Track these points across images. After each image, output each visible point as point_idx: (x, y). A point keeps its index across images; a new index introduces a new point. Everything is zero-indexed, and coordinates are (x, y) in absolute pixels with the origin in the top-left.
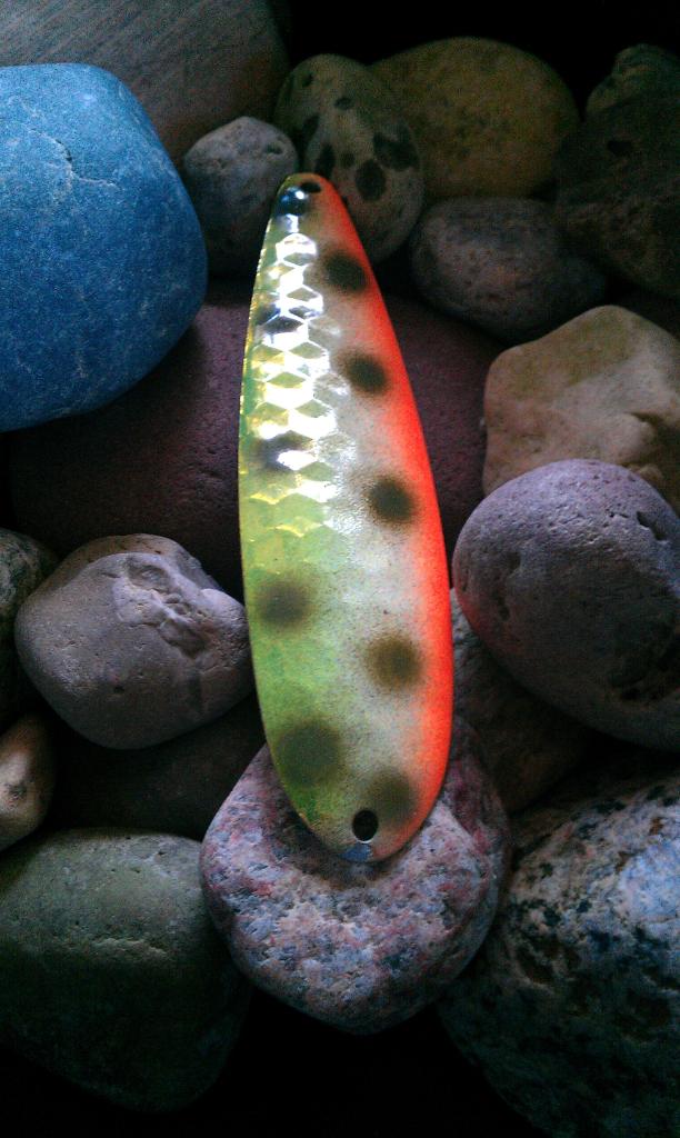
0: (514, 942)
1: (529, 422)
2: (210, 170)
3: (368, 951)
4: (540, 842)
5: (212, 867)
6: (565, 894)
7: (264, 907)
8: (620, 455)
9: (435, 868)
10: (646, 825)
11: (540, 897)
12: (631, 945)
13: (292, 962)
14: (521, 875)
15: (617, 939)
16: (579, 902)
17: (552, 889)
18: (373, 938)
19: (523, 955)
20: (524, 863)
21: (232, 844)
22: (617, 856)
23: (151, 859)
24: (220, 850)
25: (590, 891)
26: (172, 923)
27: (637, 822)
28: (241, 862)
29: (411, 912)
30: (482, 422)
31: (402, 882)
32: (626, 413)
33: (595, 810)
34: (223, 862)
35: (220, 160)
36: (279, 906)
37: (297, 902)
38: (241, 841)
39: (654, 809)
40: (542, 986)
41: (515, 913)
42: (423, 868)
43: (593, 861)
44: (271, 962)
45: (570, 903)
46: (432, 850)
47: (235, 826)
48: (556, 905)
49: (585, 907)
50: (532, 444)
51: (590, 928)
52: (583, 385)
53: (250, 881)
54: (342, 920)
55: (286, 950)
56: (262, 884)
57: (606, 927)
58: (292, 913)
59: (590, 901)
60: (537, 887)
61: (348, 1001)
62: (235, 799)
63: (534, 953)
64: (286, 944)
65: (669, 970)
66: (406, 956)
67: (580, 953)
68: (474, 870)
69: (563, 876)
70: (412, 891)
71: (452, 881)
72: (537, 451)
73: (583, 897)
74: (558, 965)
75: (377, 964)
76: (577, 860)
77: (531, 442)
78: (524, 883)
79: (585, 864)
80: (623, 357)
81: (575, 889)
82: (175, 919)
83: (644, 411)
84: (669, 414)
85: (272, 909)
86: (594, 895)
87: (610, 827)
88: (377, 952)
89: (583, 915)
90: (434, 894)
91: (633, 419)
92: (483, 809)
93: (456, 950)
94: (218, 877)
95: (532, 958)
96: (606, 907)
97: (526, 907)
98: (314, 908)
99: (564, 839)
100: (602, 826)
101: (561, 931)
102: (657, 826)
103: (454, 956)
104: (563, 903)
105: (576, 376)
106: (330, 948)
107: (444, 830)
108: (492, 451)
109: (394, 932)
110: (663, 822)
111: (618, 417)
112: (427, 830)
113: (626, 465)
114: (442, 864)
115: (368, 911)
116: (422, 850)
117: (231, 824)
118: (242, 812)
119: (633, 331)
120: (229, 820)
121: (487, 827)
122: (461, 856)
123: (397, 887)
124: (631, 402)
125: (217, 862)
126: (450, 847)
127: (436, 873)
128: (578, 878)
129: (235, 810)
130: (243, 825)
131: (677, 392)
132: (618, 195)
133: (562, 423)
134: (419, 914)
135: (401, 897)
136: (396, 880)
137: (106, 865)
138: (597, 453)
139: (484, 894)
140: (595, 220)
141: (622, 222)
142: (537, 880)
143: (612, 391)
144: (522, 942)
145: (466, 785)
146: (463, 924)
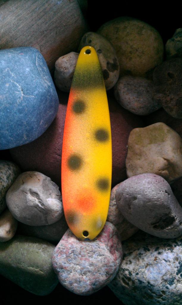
0: (121, 276)
1: (138, 151)
2: (62, 70)
3: (88, 282)
4: (130, 254)
5: (54, 262)
6: (134, 269)
7: (65, 272)
8: (158, 168)
9: (104, 265)
10: (153, 258)
11: (128, 269)
12: (147, 284)
13: (71, 284)
14: (125, 262)
15: (143, 282)
16: (136, 272)
17: (131, 267)
18: (90, 279)
19: (123, 279)
20: (125, 258)
21: (59, 257)
22: (146, 264)
23: (41, 250)
24: (56, 258)
25: (139, 271)
26: (45, 267)
27: (151, 256)
28: (61, 262)
29: (98, 274)
30: (127, 146)
31: (97, 268)
32: (161, 157)
33: (143, 249)
34: (57, 261)
35: (65, 68)
36: (69, 272)
37: (73, 271)
38: (61, 257)
39: (155, 253)
40: (127, 286)
41: (122, 270)
42: (102, 265)
43: (141, 264)
44: (66, 284)
45: (135, 272)
46: (104, 262)
47: (60, 253)
48: (131, 271)
49: (137, 274)
50: (138, 157)
51: (138, 279)
52: (152, 145)
53: (62, 266)
54: (83, 276)
55: (70, 282)
56: (65, 267)
57: (141, 280)
58: (72, 274)
59: (139, 273)
60: (128, 266)
61: (83, 292)
62: (60, 246)
64: (70, 280)
65: (154, 291)
66: (97, 283)
67: (135, 283)
68: (113, 266)
69: (134, 265)
70: (99, 270)
71: (108, 268)
72: (139, 159)
74: (130, 283)
75: (90, 285)
76: (137, 262)
77: (138, 156)
78: (125, 264)
79: (139, 264)
80: (163, 141)
81: (136, 269)
82: (46, 266)
83: (165, 158)
84: (172, 160)
85: (67, 273)
86: (139, 272)
87: (145, 256)
88: (90, 282)
89: (137, 276)
90: (104, 271)
91: (163, 159)
92: (117, 248)
93: (108, 280)
94: (55, 264)
95: (125, 281)
96: (142, 275)
97: (125, 270)
99: (135, 255)
100: (144, 255)
101: (132, 277)
102: (156, 259)
103: (108, 282)
104: (133, 271)
105: (151, 142)
106: (80, 282)
107: (107, 257)
108: (128, 156)
109: (94, 278)
110: (157, 258)
111: (159, 158)
112: (103, 257)
113: (159, 170)
114: (106, 265)
115: (89, 274)
116: (102, 261)
117: (59, 252)
118: (61, 249)
119: (166, 133)
120: (58, 251)
121: (117, 252)
122: (111, 263)
123: (95, 269)
124: (163, 154)
125: (55, 261)
126: (108, 261)
127: (105, 266)
128: (137, 267)
129: (59, 248)
130: (61, 253)
131: (175, 154)
132: (168, 93)
133: (146, 154)
134: (100, 275)
135: (96, 271)
136: (95, 267)
137: (31, 250)
138: (153, 166)
139: (115, 269)
140: (161, 99)
141: (168, 101)
142: (128, 264)
143: (159, 150)
144: (123, 277)
145: (113, 244)
146: (110, 276)
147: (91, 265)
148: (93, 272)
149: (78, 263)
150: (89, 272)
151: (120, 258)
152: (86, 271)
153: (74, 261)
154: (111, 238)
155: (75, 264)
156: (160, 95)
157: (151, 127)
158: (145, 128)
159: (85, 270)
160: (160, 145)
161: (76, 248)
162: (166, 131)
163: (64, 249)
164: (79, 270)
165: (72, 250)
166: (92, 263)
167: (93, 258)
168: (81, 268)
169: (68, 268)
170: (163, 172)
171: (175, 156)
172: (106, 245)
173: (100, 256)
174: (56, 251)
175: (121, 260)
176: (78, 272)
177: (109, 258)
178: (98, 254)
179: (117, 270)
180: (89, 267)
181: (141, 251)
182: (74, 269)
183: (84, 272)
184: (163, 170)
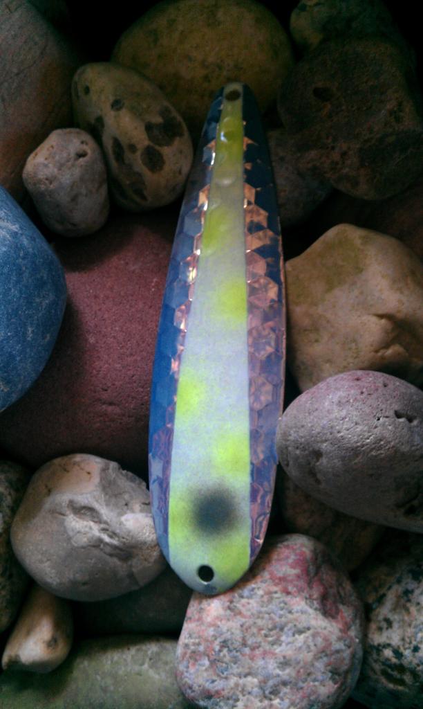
0: (377, 667)
1: (306, 322)
2: (43, 187)
4: (381, 600)
5: (184, 685)
6: (403, 639)
7: (221, 704)
8: (372, 345)
9: (320, 655)
11: (388, 642)
14: (373, 626)
16: (412, 646)
17: (393, 637)
18: (293, 704)
19: (384, 673)
20: (373, 616)
21: (192, 670)
24: (186, 674)
25: (418, 639)
28: (201, 681)
29: (312, 683)
31: (301, 668)
32: (369, 314)
33: (410, 575)
34: (190, 682)
35: (47, 179)
36: (231, 702)
37: (241, 697)
38: (197, 667)
40: (400, 688)
41: (375, 651)
42: (312, 657)
43: (416, 619)
45: (407, 645)
46: (315, 645)
47: (190, 657)
48: (399, 647)
49: (416, 649)
50: (313, 336)
52: (337, 292)
53: (208, 691)
54: (271, 699)
56: (217, 692)
58: (240, 704)
59: (419, 645)
60: (385, 634)
62: (185, 638)
63: (392, 673)
67: (420, 673)
68: (344, 648)
69: (399, 627)
70: (308, 671)
71: (332, 660)
72: (317, 341)
73: (414, 643)
74: (407, 678)
76: (406, 618)
78: (376, 632)
79: (412, 621)
80: (359, 270)
81: (408, 637)
83: (380, 312)
85: (227, 704)
86: (420, 642)
89: (417, 654)
90: (323, 670)
91: (374, 319)
92: (341, 596)
93: (344, 691)
94: (189, 691)
95: (392, 676)
97: (380, 648)
98: (252, 698)
99: (395, 599)
100: (417, 592)
101: (405, 662)
103: (344, 694)
105: (330, 287)
107: (319, 630)
109: (303, 698)
111: (365, 318)
112: (309, 633)
113: (377, 351)
114: (323, 651)
115: (286, 690)
116: (309, 647)
117: (188, 656)
118: (192, 648)
119: (361, 247)
120: (185, 653)
121: (345, 607)
122: (334, 643)
123: (299, 672)
124: (371, 306)
125: (186, 682)
126: (326, 639)
127: (321, 658)
128: (409, 630)
129: (186, 646)
130: (195, 656)
131: (402, 293)
132: (330, 141)
133: (328, 322)
134: (316, 683)
135: (303, 677)
136: (297, 668)
137: (121, 672)
138: (356, 345)
139: (353, 656)
140: (318, 164)
141: (337, 163)
142: (384, 630)
143: (357, 297)
144: (383, 667)
145: (326, 589)
146: (345, 678)
147: (285, 663)
148: (294, 681)
149: (247, 671)
150: (285, 684)
151: (358, 621)
152: (275, 686)
153: (235, 669)
154: (314, 577)
155: (240, 676)
156: (313, 154)
157: (317, 245)
158: (303, 255)
159: (271, 683)
160: (354, 283)
161: (229, 633)
162: (358, 242)
163: (199, 644)
164: (256, 689)
165: (219, 640)
166: (284, 657)
167: (284, 644)
168: (260, 682)
169: (226, 692)
170: (389, 352)
171: (404, 299)
172: (306, 599)
173: (300, 632)
174: (179, 655)
175: (361, 625)
176: (254, 694)
177: (326, 632)
178: (294, 629)
179: (360, 654)
180: (280, 673)
181: (407, 584)
182: (243, 690)
183: (271, 687)
184: (387, 346)
